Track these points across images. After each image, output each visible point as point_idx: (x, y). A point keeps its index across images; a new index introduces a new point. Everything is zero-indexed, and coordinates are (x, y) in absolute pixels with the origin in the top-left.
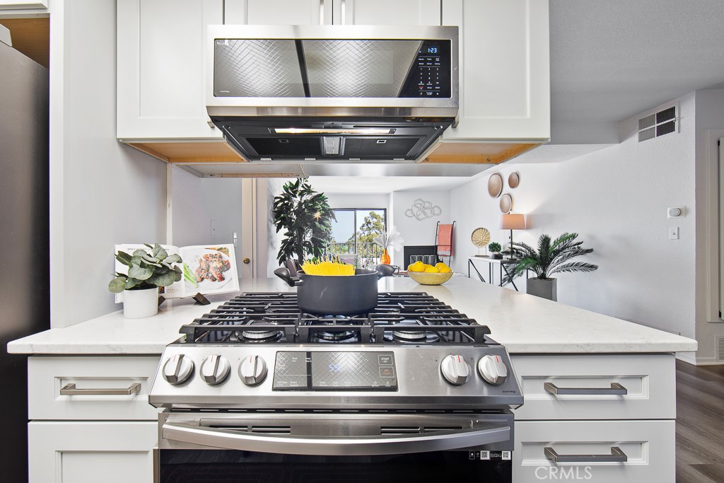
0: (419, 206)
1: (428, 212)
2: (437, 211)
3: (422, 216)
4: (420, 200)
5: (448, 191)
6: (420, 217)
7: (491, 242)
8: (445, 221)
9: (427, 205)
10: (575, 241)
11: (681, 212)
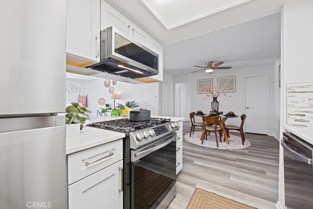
0: (70, 87)
1: (75, 90)
2: (79, 90)
3: (72, 91)
4: (71, 84)
5: (84, 82)
6: (71, 92)
7: (106, 104)
8: (83, 94)
9: (74, 87)
10: (134, 103)
11: (156, 97)
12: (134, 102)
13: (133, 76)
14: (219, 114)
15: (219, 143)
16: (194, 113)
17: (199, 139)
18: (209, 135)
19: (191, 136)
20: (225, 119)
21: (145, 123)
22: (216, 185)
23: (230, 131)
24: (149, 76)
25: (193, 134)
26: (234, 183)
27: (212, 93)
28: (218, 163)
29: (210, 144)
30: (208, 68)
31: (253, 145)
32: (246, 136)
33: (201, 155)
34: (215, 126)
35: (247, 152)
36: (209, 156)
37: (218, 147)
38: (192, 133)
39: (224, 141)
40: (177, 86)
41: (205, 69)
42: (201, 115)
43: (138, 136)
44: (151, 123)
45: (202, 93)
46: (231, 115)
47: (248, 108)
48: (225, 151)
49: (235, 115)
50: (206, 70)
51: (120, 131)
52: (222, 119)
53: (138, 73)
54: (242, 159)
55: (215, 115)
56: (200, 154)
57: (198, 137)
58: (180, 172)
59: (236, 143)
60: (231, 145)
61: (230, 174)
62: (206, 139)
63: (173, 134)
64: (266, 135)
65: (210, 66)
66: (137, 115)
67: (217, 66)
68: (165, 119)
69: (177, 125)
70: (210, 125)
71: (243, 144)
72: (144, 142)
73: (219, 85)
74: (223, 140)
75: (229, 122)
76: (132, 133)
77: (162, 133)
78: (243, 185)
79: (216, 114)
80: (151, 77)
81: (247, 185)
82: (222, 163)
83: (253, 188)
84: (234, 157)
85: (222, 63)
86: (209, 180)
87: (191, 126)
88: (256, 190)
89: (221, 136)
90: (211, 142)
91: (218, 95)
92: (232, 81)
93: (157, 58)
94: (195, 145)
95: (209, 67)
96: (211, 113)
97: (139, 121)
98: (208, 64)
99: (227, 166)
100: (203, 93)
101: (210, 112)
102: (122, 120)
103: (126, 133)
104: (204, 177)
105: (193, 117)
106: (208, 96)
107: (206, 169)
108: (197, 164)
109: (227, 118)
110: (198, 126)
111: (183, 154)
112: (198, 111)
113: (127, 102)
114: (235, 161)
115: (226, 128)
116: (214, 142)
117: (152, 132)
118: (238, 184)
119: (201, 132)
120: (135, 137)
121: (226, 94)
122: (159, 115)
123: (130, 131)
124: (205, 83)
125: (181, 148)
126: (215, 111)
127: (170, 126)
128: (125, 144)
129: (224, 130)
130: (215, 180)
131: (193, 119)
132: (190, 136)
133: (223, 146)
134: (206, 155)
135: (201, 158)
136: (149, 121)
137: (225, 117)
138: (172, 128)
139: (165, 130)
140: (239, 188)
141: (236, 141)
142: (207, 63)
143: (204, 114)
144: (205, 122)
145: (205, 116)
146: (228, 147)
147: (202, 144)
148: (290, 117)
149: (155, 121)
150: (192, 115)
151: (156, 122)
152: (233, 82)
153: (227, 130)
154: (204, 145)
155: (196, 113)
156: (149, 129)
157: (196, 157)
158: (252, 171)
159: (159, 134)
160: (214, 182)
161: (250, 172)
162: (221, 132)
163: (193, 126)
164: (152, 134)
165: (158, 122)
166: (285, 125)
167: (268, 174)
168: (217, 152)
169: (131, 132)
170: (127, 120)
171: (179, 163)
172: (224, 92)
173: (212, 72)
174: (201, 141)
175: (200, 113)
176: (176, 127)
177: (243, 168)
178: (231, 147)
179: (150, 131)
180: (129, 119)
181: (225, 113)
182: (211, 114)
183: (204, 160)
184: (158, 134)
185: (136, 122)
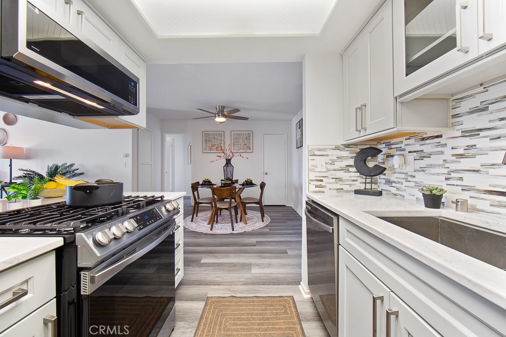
10: (73, 168)
11: (127, 156)
12: (72, 165)
13: (77, 110)
14: (234, 183)
15: (235, 225)
16: (198, 183)
17: (207, 223)
18: (220, 214)
19: (194, 220)
20: (241, 190)
21: (112, 208)
22: (234, 286)
23: (247, 205)
24: (118, 115)
25: (197, 216)
26: (256, 275)
27: (224, 153)
28: (235, 253)
29: (223, 228)
30: (219, 116)
31: (273, 220)
32: (265, 209)
33: (212, 248)
34: (229, 200)
35: (267, 230)
36: (222, 246)
37: (233, 230)
38: (195, 215)
39: (241, 221)
40: (168, 138)
41: (214, 115)
42: (209, 186)
43: (100, 236)
44: (127, 208)
45: (210, 151)
46: (249, 184)
47: (266, 174)
48: (242, 235)
49: (253, 183)
50: (215, 118)
51: (44, 233)
52: (237, 190)
53: (91, 106)
54: (263, 241)
55: (229, 185)
56: (209, 246)
57: (205, 220)
58: (180, 284)
59: (255, 220)
60: (249, 224)
61: (250, 264)
62: (217, 222)
63: (169, 223)
64: (285, 205)
65: (221, 112)
66: (91, 192)
67: (231, 113)
68: (153, 197)
69: (176, 206)
70: (222, 200)
71: (263, 221)
72: (114, 247)
73: (232, 141)
74: (239, 220)
75: (247, 193)
76: (83, 234)
77: (150, 224)
78: (266, 275)
79: (229, 183)
80: (120, 117)
81: (271, 274)
82: (240, 253)
83: (277, 275)
84: (253, 240)
85: (237, 110)
86: (225, 282)
87: (193, 204)
88: (281, 276)
89: (236, 214)
90: (224, 225)
91: (232, 156)
92: (249, 136)
93: (136, 83)
94: (201, 233)
95: (220, 114)
96: (223, 182)
97: (97, 206)
98: (219, 109)
99: (247, 255)
100: (212, 152)
101: (222, 180)
102: (48, 207)
103: (66, 236)
104: (218, 279)
105: (197, 190)
106: (219, 156)
107: (220, 267)
108: (206, 263)
109: (244, 188)
110: (205, 203)
111: (185, 253)
112: (204, 180)
113: (51, 165)
114: (255, 246)
115: (242, 203)
116: (227, 225)
117: (129, 224)
118: (261, 275)
119: (208, 212)
120: (91, 240)
121: (242, 154)
122: (133, 191)
123: (77, 229)
124: (214, 138)
125: (181, 242)
126: (228, 179)
127: (163, 209)
128: (63, 260)
129: (241, 205)
130: (233, 280)
131: (196, 193)
132: (192, 221)
133: (240, 227)
134: (218, 246)
135: (211, 252)
136: (121, 203)
137: (241, 187)
138: (168, 211)
139: (156, 216)
140: (263, 281)
141: (255, 218)
142: (217, 108)
143: (213, 185)
144: (216, 197)
145: (215, 186)
146: (246, 228)
147: (211, 230)
148: (312, 183)
149: (134, 202)
150: (195, 187)
151: (136, 204)
152: (250, 139)
153: (244, 204)
154: (214, 231)
155: (201, 183)
156: (121, 219)
157: (203, 252)
158: (274, 253)
159: (145, 226)
160: (232, 282)
161: (273, 255)
162: (236, 208)
163: (197, 203)
164: (131, 228)
165: (141, 205)
166: (307, 193)
167: (290, 253)
168: (233, 238)
169: (79, 231)
170: (61, 206)
171: (178, 270)
172: (239, 151)
173: (224, 122)
174: (210, 226)
175: (207, 183)
176: (174, 209)
177: (265, 253)
178: (249, 228)
179: (126, 224)
180: (68, 203)
181: (241, 181)
182: (224, 184)
183: (215, 254)
184: (142, 227)
185: (88, 208)
